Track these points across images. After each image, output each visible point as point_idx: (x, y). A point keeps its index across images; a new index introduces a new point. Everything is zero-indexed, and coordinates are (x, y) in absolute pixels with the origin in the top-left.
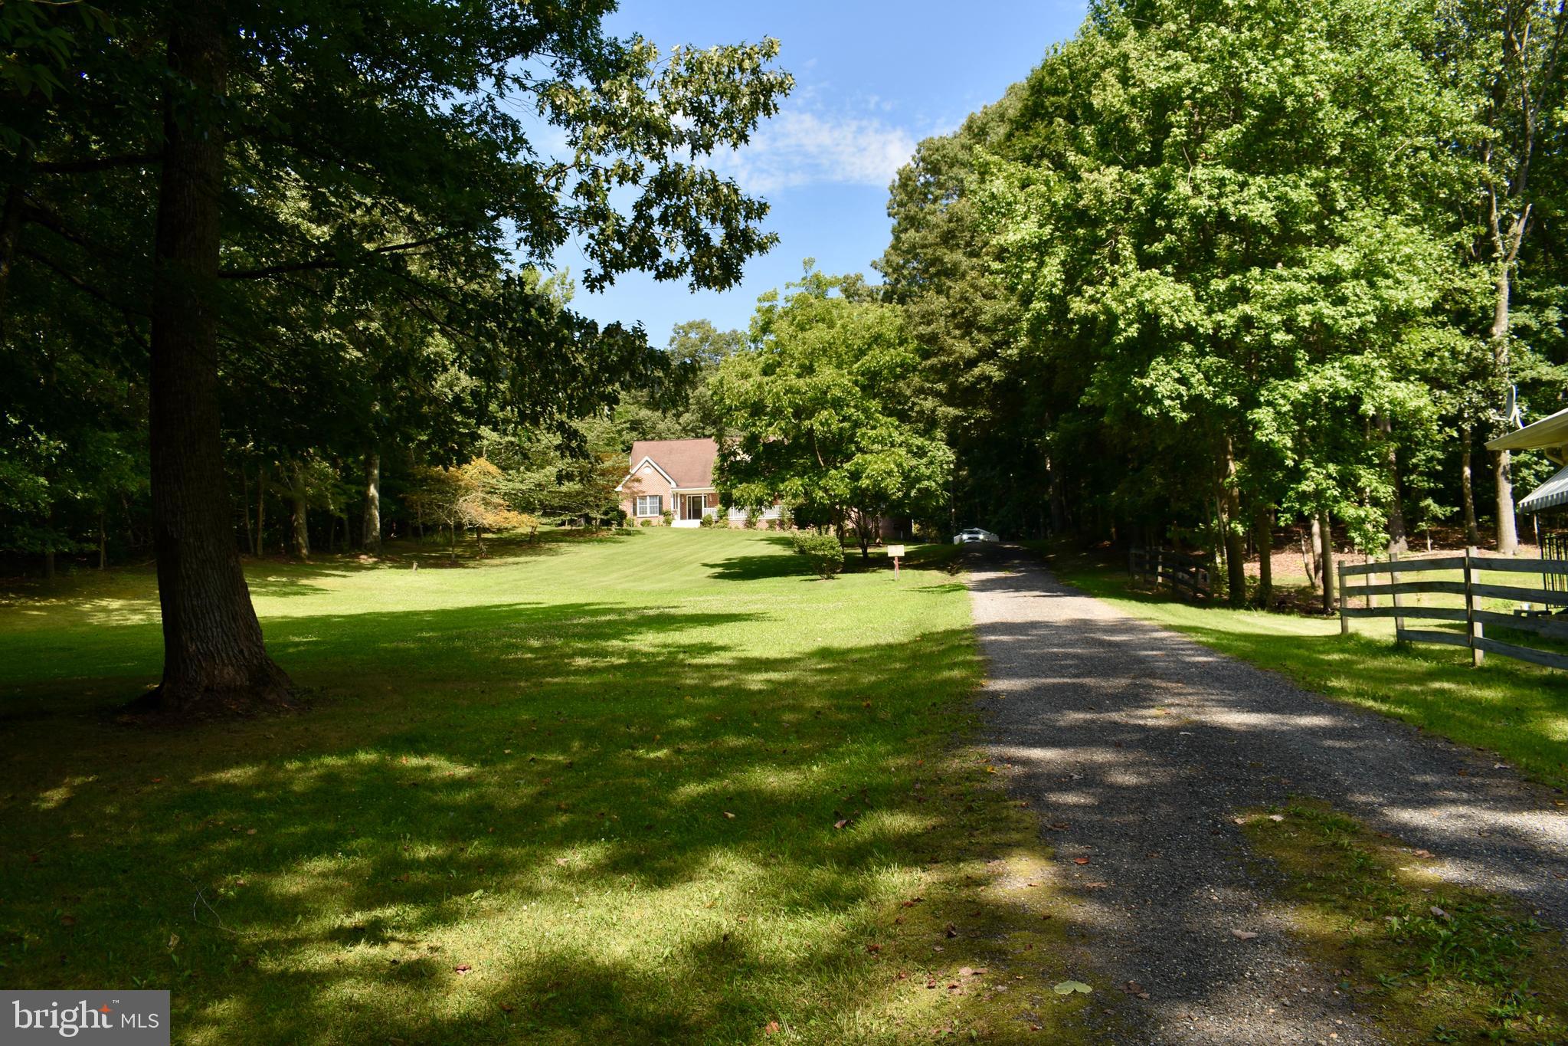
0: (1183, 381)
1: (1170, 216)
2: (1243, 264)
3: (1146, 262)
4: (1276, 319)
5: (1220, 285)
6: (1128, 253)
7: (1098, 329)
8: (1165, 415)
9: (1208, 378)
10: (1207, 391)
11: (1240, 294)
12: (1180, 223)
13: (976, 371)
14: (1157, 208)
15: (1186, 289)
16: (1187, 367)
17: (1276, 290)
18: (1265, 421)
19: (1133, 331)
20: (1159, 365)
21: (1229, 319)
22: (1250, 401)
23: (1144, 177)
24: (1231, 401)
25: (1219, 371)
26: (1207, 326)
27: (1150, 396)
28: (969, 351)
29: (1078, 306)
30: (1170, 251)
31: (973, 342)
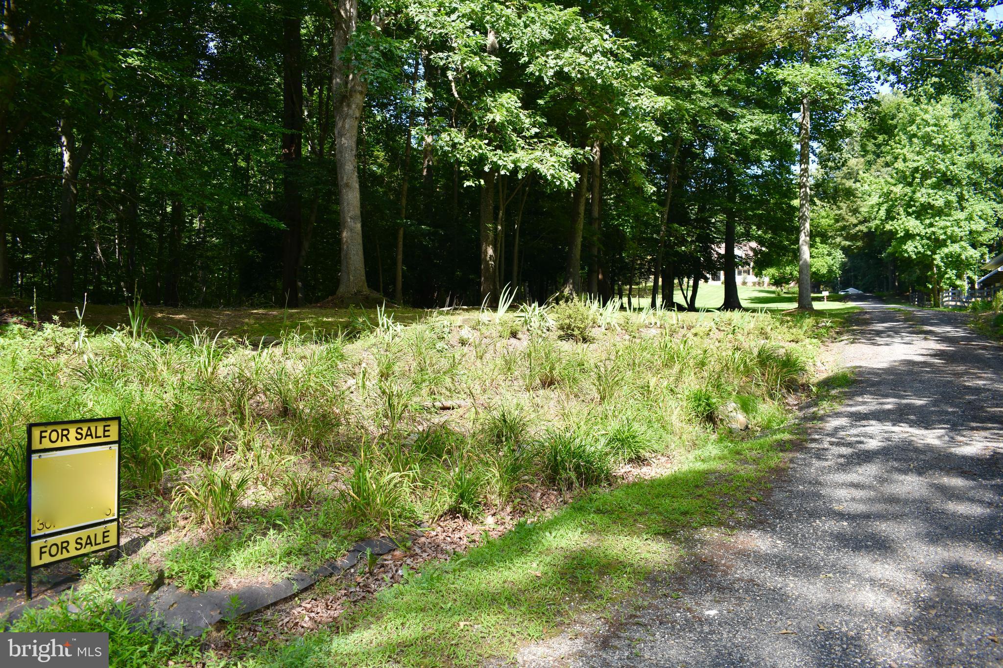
0: (916, 247)
1: (915, 202)
2: (933, 216)
3: (909, 214)
4: (942, 232)
5: (927, 221)
6: (902, 212)
7: (892, 234)
8: (910, 257)
9: (923, 246)
10: (922, 250)
11: (931, 225)
12: (917, 204)
13: (857, 229)
14: (911, 199)
15: (918, 222)
16: (917, 244)
17: (942, 223)
18: (938, 259)
19: (902, 234)
20: (909, 243)
21: (929, 231)
22: (934, 253)
23: (908, 190)
24: (929, 253)
25: (927, 244)
26: (923, 233)
27: (906, 251)
28: (855, 221)
29: (888, 227)
30: (914, 212)
31: (857, 218)
